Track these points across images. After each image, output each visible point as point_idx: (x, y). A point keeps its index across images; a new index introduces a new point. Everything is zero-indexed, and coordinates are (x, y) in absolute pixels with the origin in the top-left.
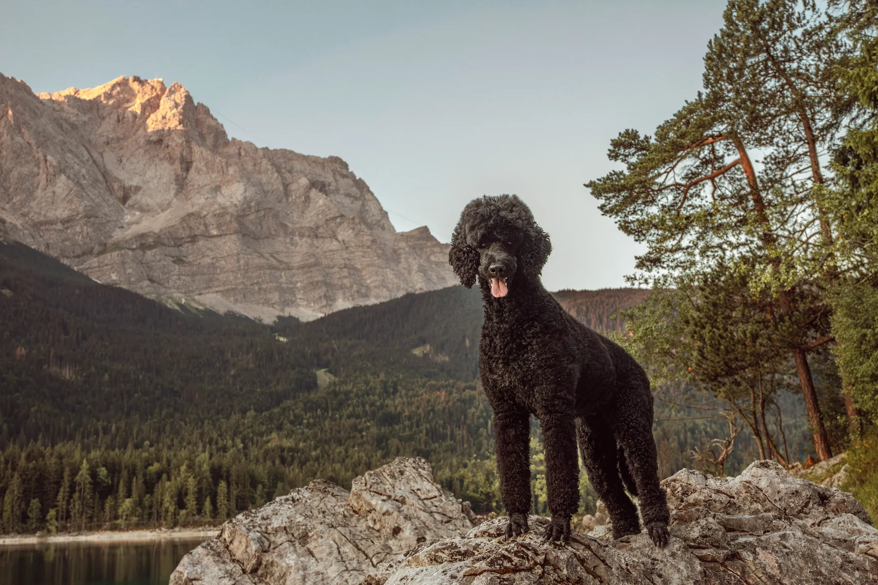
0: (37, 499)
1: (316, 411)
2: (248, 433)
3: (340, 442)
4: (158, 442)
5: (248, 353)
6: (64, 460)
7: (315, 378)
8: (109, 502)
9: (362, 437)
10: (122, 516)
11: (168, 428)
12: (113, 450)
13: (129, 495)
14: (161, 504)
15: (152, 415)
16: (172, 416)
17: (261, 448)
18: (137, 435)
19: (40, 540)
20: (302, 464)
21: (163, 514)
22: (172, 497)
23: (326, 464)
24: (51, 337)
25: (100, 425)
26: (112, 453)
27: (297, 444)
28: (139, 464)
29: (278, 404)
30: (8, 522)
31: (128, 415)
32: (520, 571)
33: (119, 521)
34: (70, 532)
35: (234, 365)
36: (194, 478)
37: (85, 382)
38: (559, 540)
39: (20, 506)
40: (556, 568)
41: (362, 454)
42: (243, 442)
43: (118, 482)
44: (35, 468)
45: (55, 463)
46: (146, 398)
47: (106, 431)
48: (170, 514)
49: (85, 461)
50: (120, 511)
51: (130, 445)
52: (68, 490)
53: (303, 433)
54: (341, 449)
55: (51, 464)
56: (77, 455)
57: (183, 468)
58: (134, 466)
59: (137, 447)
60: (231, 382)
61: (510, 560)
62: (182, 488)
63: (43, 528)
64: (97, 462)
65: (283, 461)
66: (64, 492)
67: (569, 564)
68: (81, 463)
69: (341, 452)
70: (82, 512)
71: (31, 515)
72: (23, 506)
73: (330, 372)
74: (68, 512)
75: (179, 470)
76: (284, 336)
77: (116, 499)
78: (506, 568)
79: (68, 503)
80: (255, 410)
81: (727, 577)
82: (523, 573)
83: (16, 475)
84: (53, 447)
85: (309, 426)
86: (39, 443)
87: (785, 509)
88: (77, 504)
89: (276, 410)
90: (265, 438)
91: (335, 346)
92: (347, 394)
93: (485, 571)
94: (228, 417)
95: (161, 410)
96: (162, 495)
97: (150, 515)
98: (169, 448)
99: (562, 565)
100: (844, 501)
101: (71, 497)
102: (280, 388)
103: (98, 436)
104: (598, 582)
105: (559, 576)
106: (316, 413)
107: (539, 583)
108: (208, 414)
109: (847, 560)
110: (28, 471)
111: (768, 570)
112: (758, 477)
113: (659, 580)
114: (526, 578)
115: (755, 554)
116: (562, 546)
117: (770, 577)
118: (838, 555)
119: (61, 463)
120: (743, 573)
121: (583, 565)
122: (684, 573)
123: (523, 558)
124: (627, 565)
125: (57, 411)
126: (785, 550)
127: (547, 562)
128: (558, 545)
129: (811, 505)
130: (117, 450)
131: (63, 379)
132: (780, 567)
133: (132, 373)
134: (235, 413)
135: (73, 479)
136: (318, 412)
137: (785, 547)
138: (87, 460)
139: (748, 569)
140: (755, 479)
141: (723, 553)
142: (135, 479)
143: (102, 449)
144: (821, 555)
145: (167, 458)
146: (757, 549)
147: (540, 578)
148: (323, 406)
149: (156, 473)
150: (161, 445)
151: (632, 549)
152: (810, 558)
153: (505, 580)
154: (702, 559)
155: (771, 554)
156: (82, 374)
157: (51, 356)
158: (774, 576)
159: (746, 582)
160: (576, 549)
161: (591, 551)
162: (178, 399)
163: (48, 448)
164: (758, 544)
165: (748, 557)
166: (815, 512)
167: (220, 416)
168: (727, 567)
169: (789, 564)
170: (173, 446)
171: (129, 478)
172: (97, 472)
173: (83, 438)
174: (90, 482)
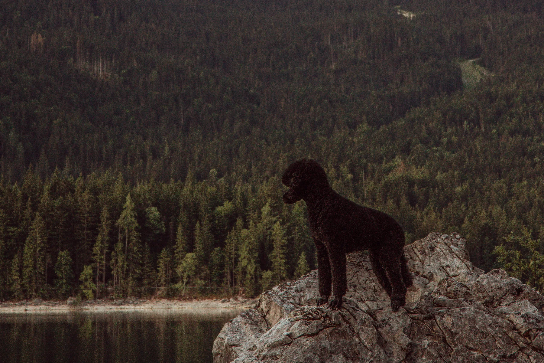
0: (66, 251)
1: (461, 124)
2: (360, 158)
3: (499, 172)
4: (229, 171)
5: (355, 37)
6: (100, 196)
7: (458, 73)
8: (164, 257)
9: (534, 165)
10: (182, 277)
11: (242, 149)
12: (167, 182)
13: (191, 248)
14: (236, 261)
15: (219, 131)
16: (248, 132)
17: (379, 180)
18: (200, 158)
19: (73, 309)
20: (441, 205)
21: (239, 277)
22: (250, 252)
23: (479, 206)
24: (76, 18)
25: (147, 145)
26: (165, 186)
27: (433, 176)
28: (203, 203)
29: (402, 114)
30: (30, 282)
31: (186, 130)
32: (315, 319)
33: (178, 286)
34: (112, 299)
35: (336, 55)
36: (282, 224)
37: (125, 82)
38: (335, 307)
39: (44, 260)
40: (330, 319)
41: (534, 191)
42: (352, 171)
43: (175, 229)
44: (61, 208)
45: (89, 201)
46: (210, 106)
47: (156, 154)
48: (249, 276)
49: (128, 198)
50: (180, 270)
51: (190, 175)
52: (107, 238)
53: (442, 157)
54: (500, 184)
55: (83, 200)
56: (118, 189)
57: (266, 209)
58: (197, 205)
59: (200, 177)
60: (332, 81)
61: (312, 315)
62: (265, 239)
63: (76, 293)
64: (145, 199)
65: (412, 201)
66: (102, 242)
67: (336, 317)
68: (124, 200)
69: (501, 188)
70: (128, 271)
71: (60, 275)
72: (49, 260)
73: (482, 63)
74: (109, 270)
75: (260, 213)
76: (410, 10)
77: (172, 252)
78: (310, 318)
79: (109, 259)
80: (370, 124)
81: (423, 327)
82: (316, 321)
83: (38, 218)
84: (84, 176)
85: (450, 146)
86: (66, 169)
87: (494, 297)
88: (120, 259)
89: (401, 122)
90: (384, 165)
91: (489, 25)
92: (508, 98)
93: (301, 319)
94: (329, 133)
95: (232, 123)
96: (237, 249)
97: (222, 276)
98: (246, 179)
99: (333, 318)
100: (529, 293)
101: (111, 249)
102: (405, 90)
103: (145, 161)
104: (348, 325)
105: (331, 322)
106: (462, 127)
107: (321, 324)
108: (300, 128)
109: (496, 322)
110: (52, 210)
111: (446, 325)
112: (483, 279)
113: (389, 327)
114: (316, 322)
115: (443, 317)
116: (335, 309)
117: (445, 328)
118: (491, 319)
119: (97, 200)
120: (432, 325)
121: (343, 318)
122: (401, 324)
123: (317, 314)
124: (365, 319)
125: (89, 124)
126: (460, 316)
127: (327, 316)
128: (334, 309)
129: (507, 295)
130: (172, 181)
131: (94, 78)
132: (453, 323)
133: (190, 68)
134: (339, 128)
135: (114, 223)
136: (464, 126)
137: (461, 315)
138: (132, 196)
139: (436, 324)
140: (482, 280)
141: (423, 316)
142: (198, 225)
143: (152, 180)
144: (480, 319)
145: (242, 194)
146: (445, 315)
147: (323, 323)
148: (471, 116)
149: (227, 216)
150: (234, 174)
151: (382, 313)
152: (473, 320)
153: (308, 323)
154: (412, 318)
155: (451, 317)
156: (121, 70)
157: (78, 45)
158: (447, 328)
159: (432, 330)
160: (342, 311)
161: (349, 312)
162: (255, 106)
163: (78, 179)
164: (446, 312)
165: (438, 318)
166: (508, 298)
167: (318, 131)
168: (424, 323)
169: (459, 322)
170: (251, 176)
171: (190, 222)
172: (145, 213)
173: (125, 164)
174: (136, 228)
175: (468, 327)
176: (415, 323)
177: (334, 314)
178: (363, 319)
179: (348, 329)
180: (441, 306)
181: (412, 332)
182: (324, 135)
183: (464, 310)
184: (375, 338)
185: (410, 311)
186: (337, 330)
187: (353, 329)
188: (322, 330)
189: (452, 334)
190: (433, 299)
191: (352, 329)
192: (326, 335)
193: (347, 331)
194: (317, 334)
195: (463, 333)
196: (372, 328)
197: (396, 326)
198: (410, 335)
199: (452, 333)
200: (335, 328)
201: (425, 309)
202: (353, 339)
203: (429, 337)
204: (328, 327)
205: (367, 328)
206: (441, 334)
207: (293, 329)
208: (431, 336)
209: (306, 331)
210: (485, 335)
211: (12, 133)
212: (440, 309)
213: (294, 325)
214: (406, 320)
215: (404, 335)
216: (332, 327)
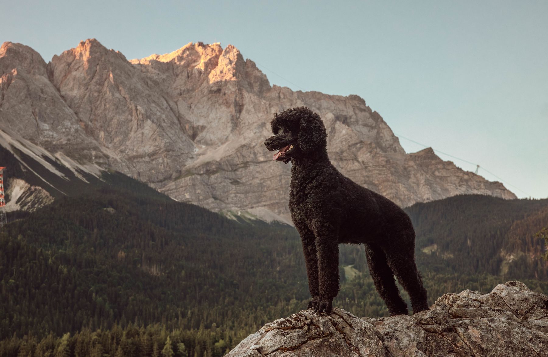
1: (345, 299)
4: (222, 324)
5: (289, 253)
6: (153, 337)
7: (343, 272)
11: (230, 313)
12: (189, 330)
15: (217, 303)
16: (233, 304)
18: (207, 318)
24: (142, 243)
25: (179, 310)
26: (188, 332)
28: (208, 341)
31: (200, 302)
32: (296, 328)
35: (279, 263)
37: (168, 277)
38: (322, 312)
40: (317, 327)
43: (193, 355)
44: (132, 343)
45: (147, 340)
46: (213, 289)
47: (184, 315)
49: (168, 338)
51: (202, 326)
55: (144, 340)
56: (163, 333)
58: (205, 342)
59: (207, 327)
60: (277, 277)
61: (291, 322)
64: (177, 339)
67: (325, 324)
68: (166, 340)
73: (355, 267)
80: (297, 299)
81: (442, 341)
82: (297, 330)
83: (119, 349)
84: (145, 327)
86: (136, 324)
87: (517, 310)
92: (369, 285)
93: (275, 328)
94: (276, 304)
95: (224, 298)
98: (231, 328)
99: (321, 325)
103: (178, 319)
104: (342, 336)
105: (318, 332)
106: (345, 301)
107: (305, 335)
108: (260, 302)
109: (537, 336)
110: (127, 345)
111: (473, 339)
112: (501, 290)
113: (396, 341)
114: (297, 332)
115: (467, 329)
116: (324, 315)
117: (472, 343)
118: (530, 333)
119: (151, 339)
120: (455, 339)
121: (335, 326)
122: (412, 338)
123: (298, 321)
124: (365, 328)
125: (148, 299)
126: (490, 328)
127: (312, 323)
128: (321, 315)
129: (535, 308)
130: (192, 330)
131: (152, 275)
132: (482, 337)
133: (202, 270)
134: (281, 301)
135: (160, 352)
136: (347, 300)
137: (490, 326)
138: (170, 337)
139: (459, 337)
140: (499, 291)
141: (442, 327)
142: (205, 352)
143: (181, 329)
144: (516, 332)
145: (230, 337)
146: (469, 327)
147: (306, 332)
148: (350, 295)
149: (221, 348)
150: (225, 326)
151: (384, 325)
152: (507, 333)
153: (285, 332)
154: (426, 330)
155: (478, 330)
156: (165, 271)
157: (143, 257)
158: (475, 342)
159: (455, 345)
160: (333, 318)
161: (343, 319)
162: (237, 290)
163: (142, 328)
164: (471, 323)
165: (461, 331)
166: (537, 312)
167: (270, 303)
168: (443, 336)
169: (490, 336)
170: (234, 326)
171: (201, 351)
172: (177, 346)
173: (167, 320)
174: (172, 354)
175: (502, 342)
176: (432, 336)
177: (322, 320)
178: (363, 328)
179: (342, 341)
180: (461, 317)
181: (428, 348)
182: (273, 305)
183: (492, 321)
184: (382, 353)
185: (422, 322)
186: (328, 342)
187: (350, 341)
188: (304, 342)
189: (483, 351)
190: (448, 309)
191: (348, 341)
192: (311, 349)
193: (341, 343)
194: (298, 347)
195: (497, 349)
196: (376, 339)
197: (405, 341)
198: (425, 352)
199: (482, 349)
200: (325, 339)
201: (443, 318)
202: (351, 354)
203: (453, 354)
204: (314, 339)
205: (369, 340)
206: (468, 351)
207: (264, 341)
208: (456, 353)
209: (283, 344)
210: (527, 353)
211: (107, 304)
212: (460, 321)
213: (266, 336)
214: (418, 332)
215: (418, 352)
216: (320, 338)
